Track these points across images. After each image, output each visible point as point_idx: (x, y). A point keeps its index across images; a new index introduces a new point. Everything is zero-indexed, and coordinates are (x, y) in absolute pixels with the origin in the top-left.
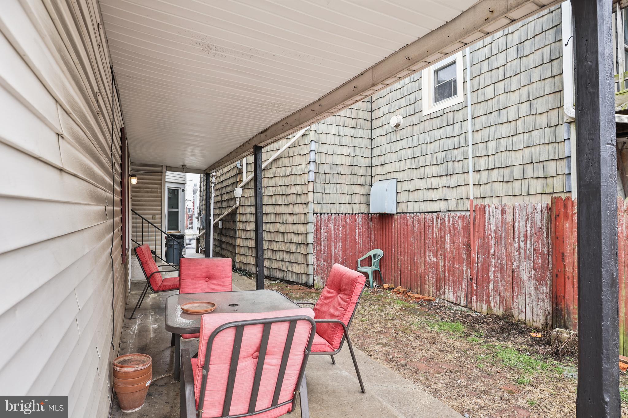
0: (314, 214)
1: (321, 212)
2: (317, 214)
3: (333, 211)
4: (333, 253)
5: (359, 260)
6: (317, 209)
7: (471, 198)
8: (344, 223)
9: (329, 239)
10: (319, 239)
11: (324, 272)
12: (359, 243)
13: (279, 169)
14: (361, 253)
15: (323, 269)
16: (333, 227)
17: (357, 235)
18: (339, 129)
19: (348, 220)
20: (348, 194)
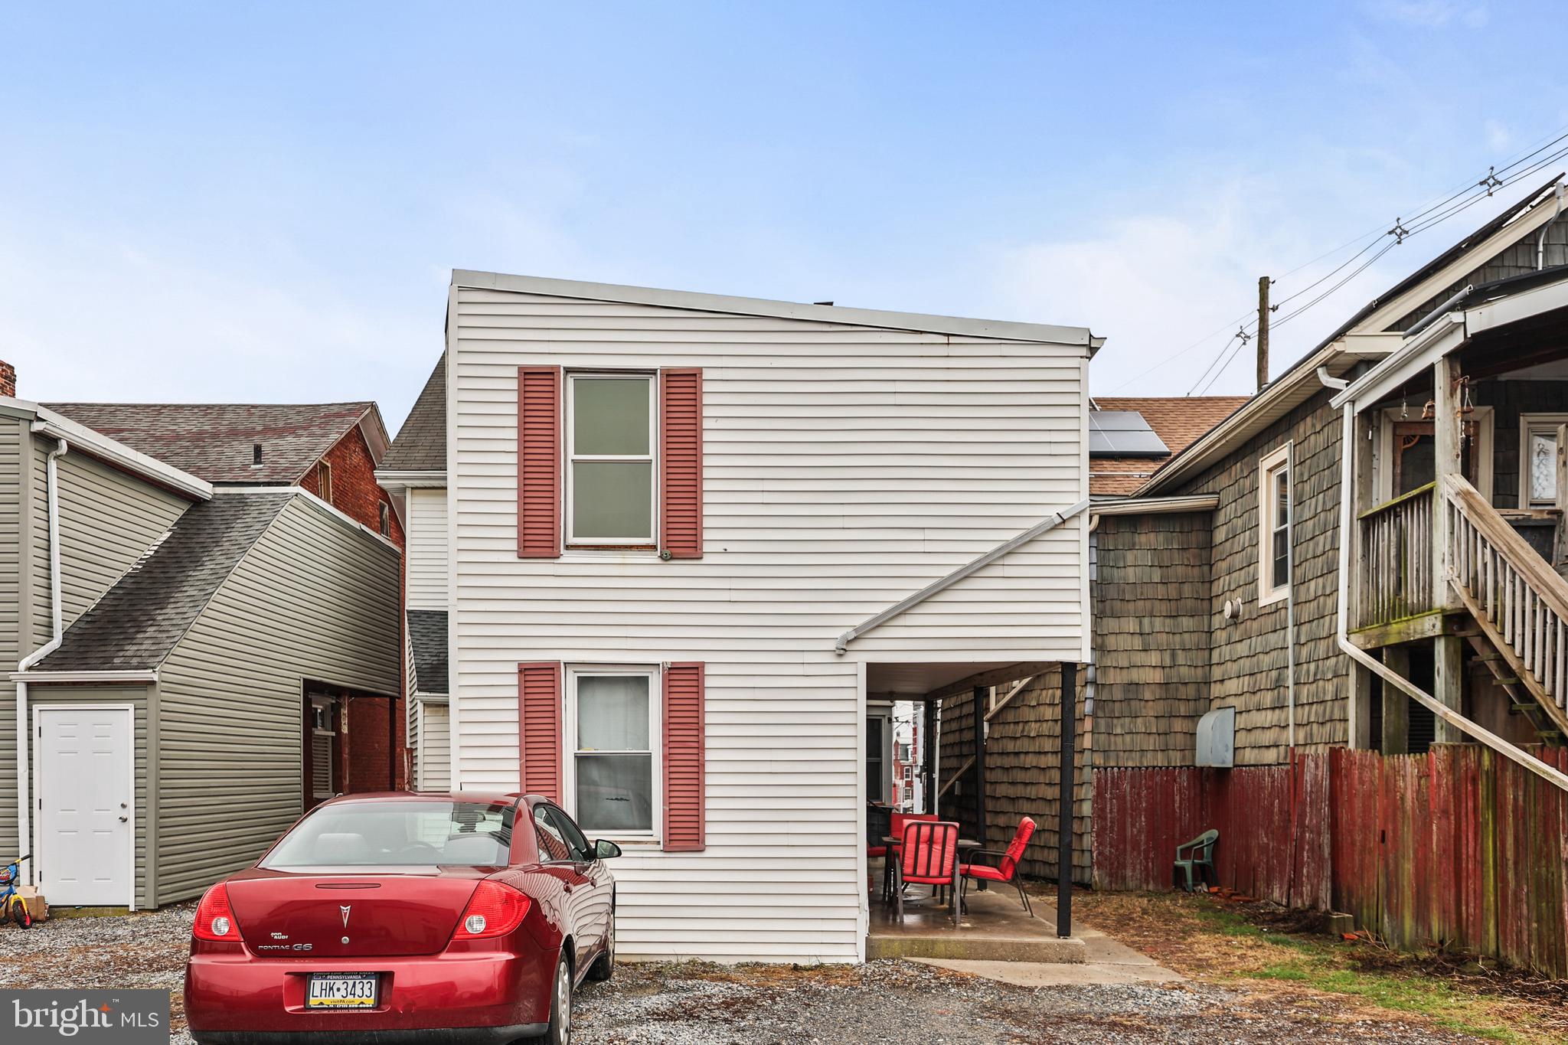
0: (1093, 769)
1: (1107, 765)
2: (1098, 768)
3: (1130, 764)
4: (1129, 833)
5: (1179, 848)
6: (1099, 760)
7: (1292, 745)
8: (1150, 783)
9: (1122, 810)
10: (1103, 810)
11: (1112, 864)
12: (1180, 818)
13: (1044, 692)
14: (1185, 836)
15: (1110, 859)
16: (1128, 790)
17: (1177, 805)
18: (1141, 622)
19: (1158, 779)
20: (1159, 734)
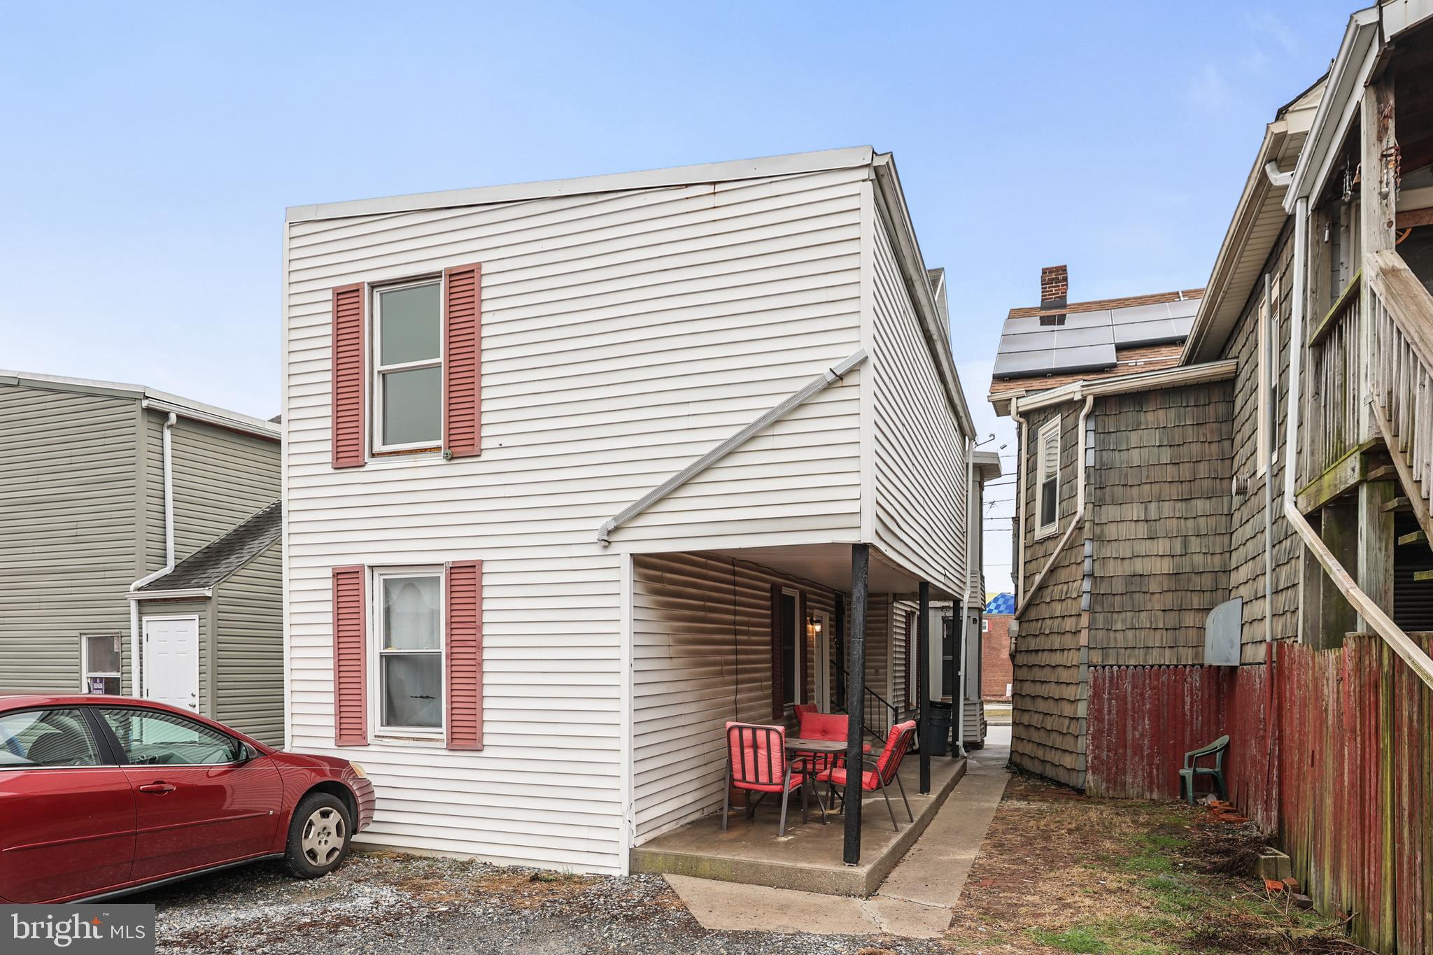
0: (1089, 667)
1: (1105, 663)
2: (1095, 667)
3: (1132, 662)
4: (1129, 736)
5: (1187, 755)
6: (1096, 658)
7: (1268, 639)
8: (1156, 682)
9: (1122, 712)
10: (1100, 711)
11: (1109, 769)
12: (1192, 722)
14: (1197, 741)
15: (1108, 763)
16: (1129, 690)
17: (1187, 707)
18: (1146, 509)
19: (1164, 678)
20: (1167, 629)
